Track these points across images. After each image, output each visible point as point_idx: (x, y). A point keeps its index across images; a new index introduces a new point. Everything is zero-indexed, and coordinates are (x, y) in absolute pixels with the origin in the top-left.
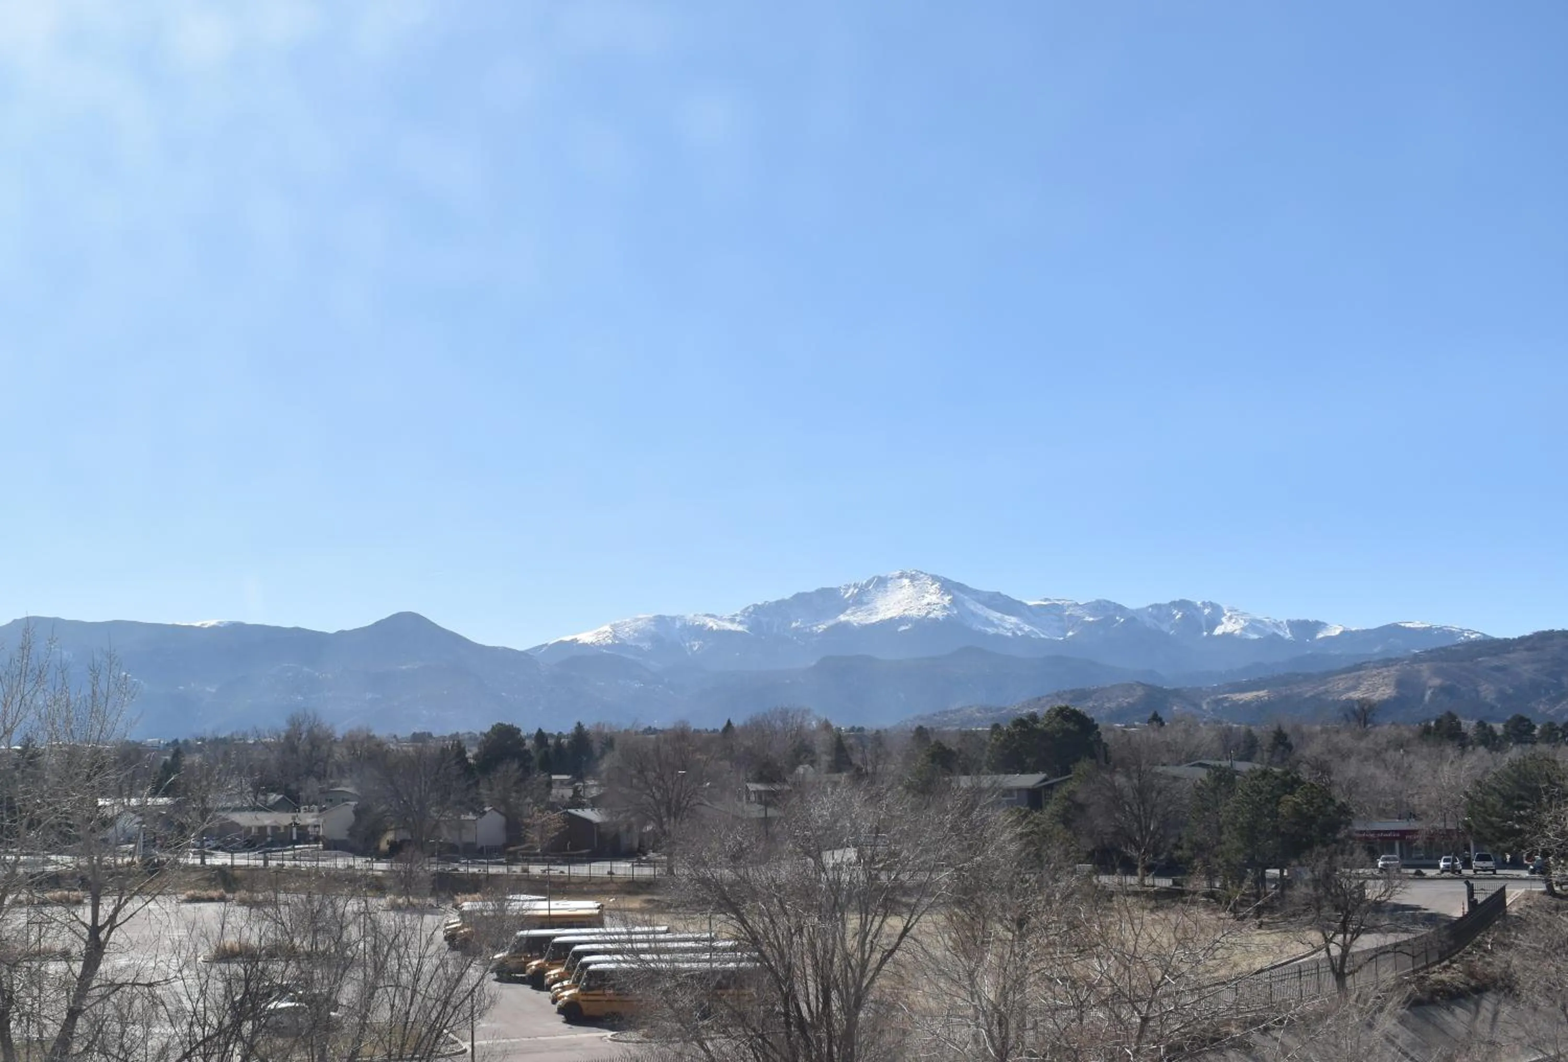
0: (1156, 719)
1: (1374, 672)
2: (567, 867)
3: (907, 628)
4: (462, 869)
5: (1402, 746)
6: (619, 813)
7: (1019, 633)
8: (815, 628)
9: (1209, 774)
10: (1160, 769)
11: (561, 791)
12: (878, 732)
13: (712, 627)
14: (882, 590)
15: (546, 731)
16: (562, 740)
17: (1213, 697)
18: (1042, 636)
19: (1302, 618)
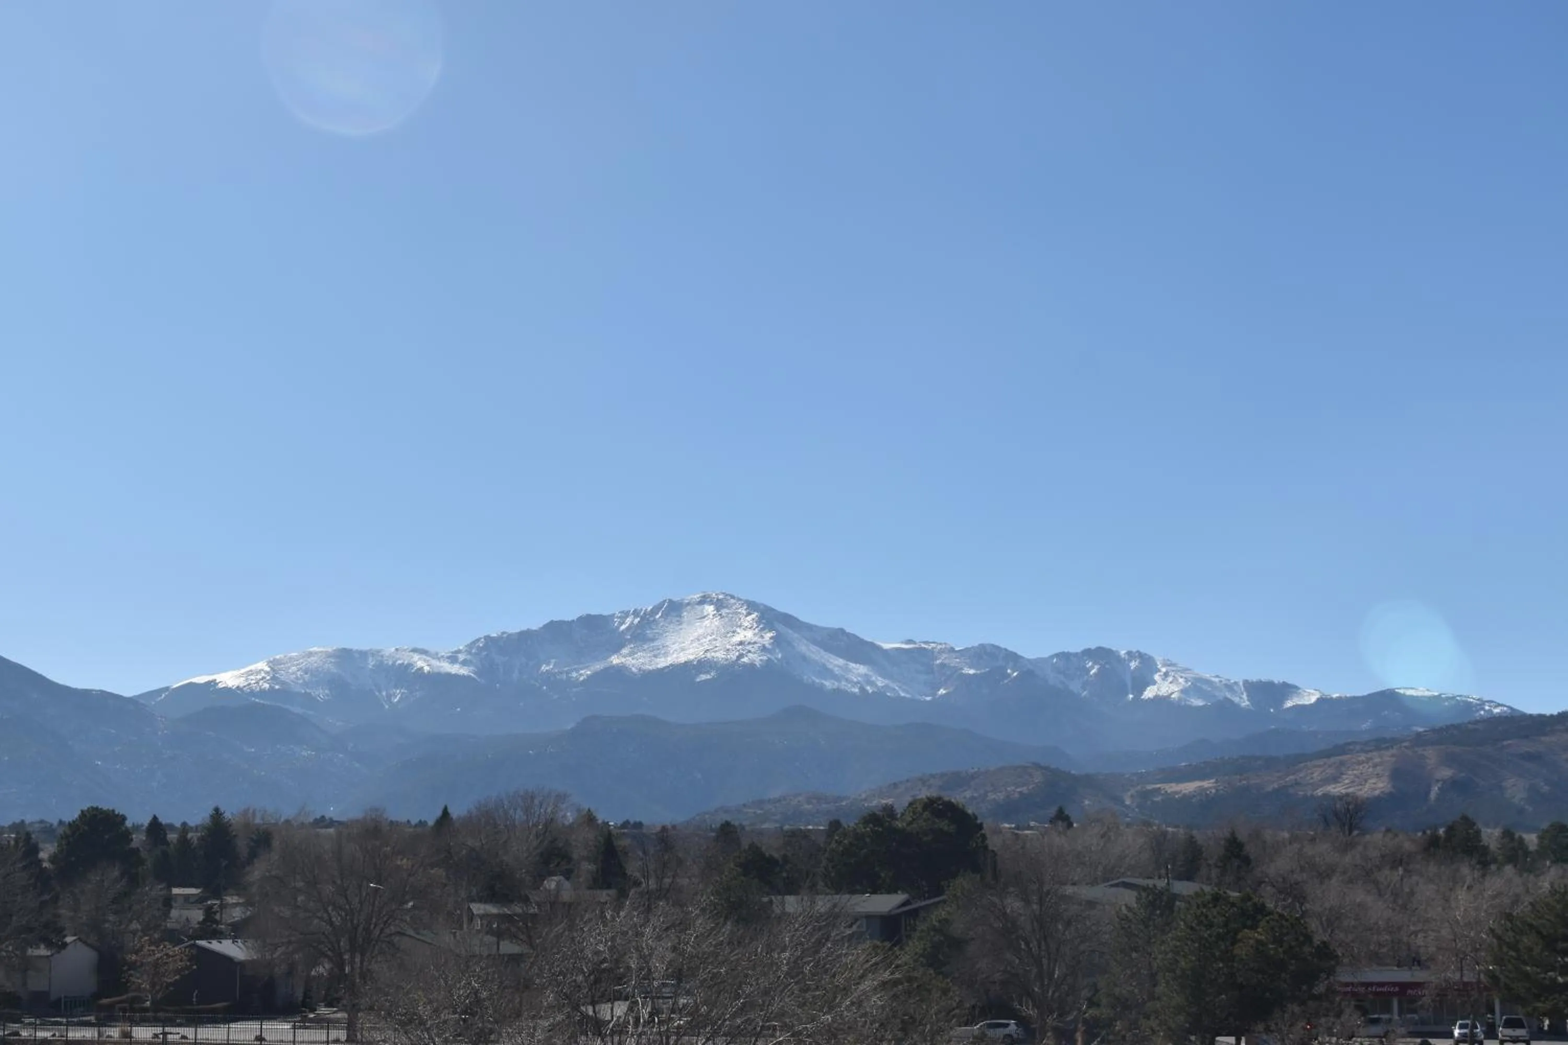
0: (1062, 817)
1: (1362, 757)
2: (192, 1030)
3: (709, 677)
4: (24, 1034)
5: (1401, 862)
6: (276, 946)
7: (869, 689)
8: (574, 675)
9: (1138, 899)
10: (1069, 890)
11: (186, 913)
12: (664, 829)
13: (422, 668)
14: (675, 619)
15: (163, 820)
16: (190, 835)
17: (1139, 788)
18: (903, 694)
19: (1264, 678)
